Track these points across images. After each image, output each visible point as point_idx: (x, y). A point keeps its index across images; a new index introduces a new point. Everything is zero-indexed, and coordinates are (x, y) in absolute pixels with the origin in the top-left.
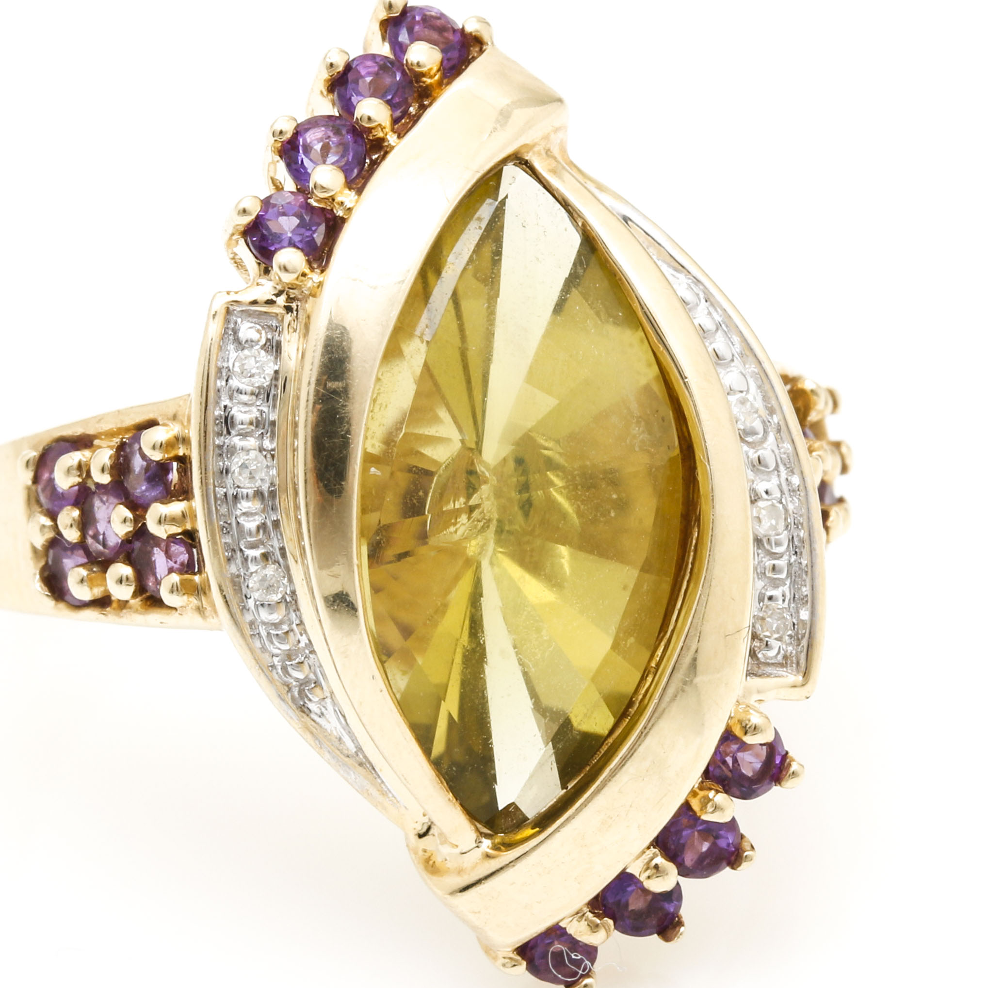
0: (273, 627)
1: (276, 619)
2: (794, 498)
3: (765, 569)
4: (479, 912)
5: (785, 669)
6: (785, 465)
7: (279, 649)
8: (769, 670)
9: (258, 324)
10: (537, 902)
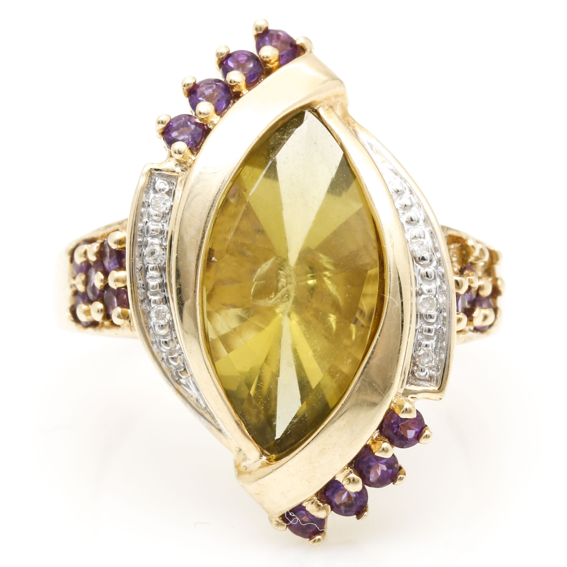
0: (163, 337)
1: (164, 333)
2: (443, 295)
3: (423, 330)
4: (259, 494)
5: (430, 383)
6: (440, 278)
7: (165, 349)
8: (421, 383)
9: (166, 181)
10: (287, 491)
